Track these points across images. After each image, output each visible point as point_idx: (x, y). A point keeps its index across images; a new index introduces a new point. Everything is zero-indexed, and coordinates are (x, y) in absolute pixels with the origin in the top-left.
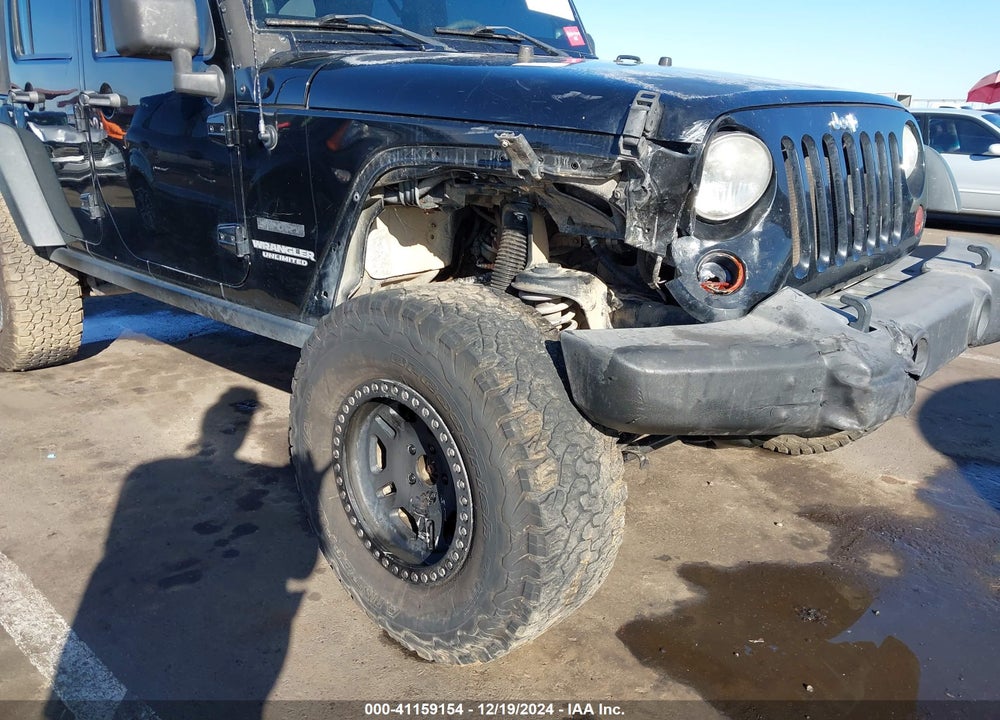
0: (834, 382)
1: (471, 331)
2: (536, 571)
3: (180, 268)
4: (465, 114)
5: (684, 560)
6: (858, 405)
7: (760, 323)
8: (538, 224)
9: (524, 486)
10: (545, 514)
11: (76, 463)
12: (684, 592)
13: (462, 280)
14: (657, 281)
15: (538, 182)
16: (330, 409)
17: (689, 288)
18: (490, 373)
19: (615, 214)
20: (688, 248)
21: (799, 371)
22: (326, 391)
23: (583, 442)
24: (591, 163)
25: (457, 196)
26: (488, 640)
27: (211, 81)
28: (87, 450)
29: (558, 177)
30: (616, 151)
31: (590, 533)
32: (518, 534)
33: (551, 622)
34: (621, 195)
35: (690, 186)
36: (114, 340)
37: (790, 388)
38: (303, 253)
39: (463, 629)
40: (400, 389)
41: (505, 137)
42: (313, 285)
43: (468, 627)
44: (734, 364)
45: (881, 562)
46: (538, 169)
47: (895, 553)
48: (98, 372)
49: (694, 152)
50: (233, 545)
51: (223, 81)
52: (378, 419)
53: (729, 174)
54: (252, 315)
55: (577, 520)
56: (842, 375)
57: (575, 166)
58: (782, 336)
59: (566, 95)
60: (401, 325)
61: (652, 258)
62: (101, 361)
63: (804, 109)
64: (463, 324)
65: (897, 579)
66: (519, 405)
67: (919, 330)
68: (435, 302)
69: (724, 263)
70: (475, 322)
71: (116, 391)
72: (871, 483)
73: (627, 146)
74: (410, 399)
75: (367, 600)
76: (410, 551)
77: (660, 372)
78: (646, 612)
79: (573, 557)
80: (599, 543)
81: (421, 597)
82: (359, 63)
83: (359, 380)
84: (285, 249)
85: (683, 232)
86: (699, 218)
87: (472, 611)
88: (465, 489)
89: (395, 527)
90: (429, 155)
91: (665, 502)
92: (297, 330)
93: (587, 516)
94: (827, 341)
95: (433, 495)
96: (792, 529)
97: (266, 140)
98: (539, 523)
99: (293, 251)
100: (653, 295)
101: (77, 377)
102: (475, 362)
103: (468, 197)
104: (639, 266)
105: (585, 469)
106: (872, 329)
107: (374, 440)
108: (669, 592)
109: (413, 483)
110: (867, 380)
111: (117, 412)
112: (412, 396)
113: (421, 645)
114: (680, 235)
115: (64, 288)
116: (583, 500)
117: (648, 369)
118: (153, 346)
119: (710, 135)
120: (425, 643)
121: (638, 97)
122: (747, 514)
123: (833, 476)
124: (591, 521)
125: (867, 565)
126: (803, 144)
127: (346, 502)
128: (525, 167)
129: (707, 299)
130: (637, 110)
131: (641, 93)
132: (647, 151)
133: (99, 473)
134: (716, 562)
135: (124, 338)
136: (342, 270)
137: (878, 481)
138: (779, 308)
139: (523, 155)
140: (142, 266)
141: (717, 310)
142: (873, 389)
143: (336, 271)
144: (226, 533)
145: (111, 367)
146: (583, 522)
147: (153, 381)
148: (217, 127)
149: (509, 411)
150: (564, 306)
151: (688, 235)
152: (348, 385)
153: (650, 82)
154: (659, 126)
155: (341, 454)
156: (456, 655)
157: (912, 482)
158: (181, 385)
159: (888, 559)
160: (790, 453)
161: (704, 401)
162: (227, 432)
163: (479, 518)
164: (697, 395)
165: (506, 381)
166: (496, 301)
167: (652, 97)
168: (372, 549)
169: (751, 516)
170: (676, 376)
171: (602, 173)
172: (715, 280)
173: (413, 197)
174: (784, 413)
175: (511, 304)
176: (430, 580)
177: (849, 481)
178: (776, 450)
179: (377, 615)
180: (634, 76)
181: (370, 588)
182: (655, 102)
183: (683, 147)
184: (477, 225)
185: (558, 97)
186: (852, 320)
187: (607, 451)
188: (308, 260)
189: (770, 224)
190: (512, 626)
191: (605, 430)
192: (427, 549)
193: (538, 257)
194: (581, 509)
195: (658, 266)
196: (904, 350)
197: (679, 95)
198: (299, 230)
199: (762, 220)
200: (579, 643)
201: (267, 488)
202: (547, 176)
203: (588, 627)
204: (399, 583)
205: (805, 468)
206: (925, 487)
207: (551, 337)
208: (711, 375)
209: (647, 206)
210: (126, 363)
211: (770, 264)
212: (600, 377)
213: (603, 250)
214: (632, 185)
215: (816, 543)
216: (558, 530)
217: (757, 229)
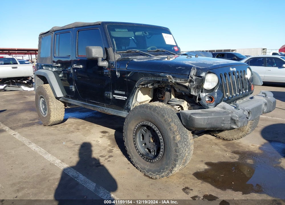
0: (232, 119)
1: (163, 111)
2: (177, 156)
3: (95, 101)
4: (159, 71)
5: (206, 161)
6: (236, 123)
7: (217, 109)
8: (172, 90)
9: (174, 139)
10: (179, 145)
11: (69, 144)
12: (206, 167)
13: (156, 102)
14: (197, 101)
15: (173, 83)
16: (133, 128)
17: (204, 102)
18: (167, 119)
19: (188, 89)
20: (203, 95)
21: (225, 117)
22: (132, 124)
23: (185, 132)
24: (184, 80)
25: (156, 86)
26: (168, 172)
27: (105, 64)
28: (71, 142)
29: (177, 82)
30: (188, 78)
31: (187, 149)
32: (174, 149)
33: (180, 168)
34: (190, 85)
35: (203, 84)
36: (68, 119)
37: (224, 120)
38: (124, 97)
39: (162, 170)
40: (148, 123)
41: (168, 76)
42: (126, 104)
43: (164, 169)
44: (213, 116)
45: (250, 161)
46: (174, 81)
47: (253, 160)
48: (67, 126)
49: (203, 78)
50: (109, 159)
51: (108, 64)
52: (142, 130)
53: (210, 81)
54: (112, 110)
55: (184, 146)
56: (233, 118)
57: (181, 80)
58: (222, 111)
59: (179, 68)
60: (149, 110)
61: (196, 97)
62: (67, 123)
63: (224, 68)
64: (161, 110)
65: (253, 164)
66: (173, 124)
67: (249, 109)
68: (155, 106)
69: (210, 97)
70: (163, 109)
71: (73, 130)
72: (249, 146)
73: (190, 77)
74: (150, 125)
75: (141, 167)
76: (150, 157)
77: (199, 117)
78: (199, 171)
79: (184, 154)
80: (189, 152)
81: (153, 165)
82: (137, 61)
83: (139, 122)
84: (120, 97)
85: (202, 92)
86: (205, 89)
87: (164, 166)
88: (162, 142)
89: (146, 152)
90: (152, 78)
91: (202, 151)
92: (123, 113)
93: (186, 146)
94: (230, 112)
95: (154, 145)
96: (230, 155)
97: (117, 75)
98: (177, 147)
99: (122, 97)
100: (197, 104)
101: (63, 127)
102: (164, 117)
103: (158, 85)
104: (194, 98)
105: (186, 137)
106: (239, 109)
107: (141, 134)
108: (203, 167)
109: (150, 142)
110: (238, 118)
111: (75, 134)
112: (151, 124)
113: (153, 175)
114: (201, 92)
115: (61, 106)
116: (185, 143)
117: (197, 117)
118: (77, 120)
119: (206, 74)
120: (154, 174)
121: (192, 68)
122: (220, 152)
123: (240, 145)
124: (187, 147)
125: (247, 162)
126: (225, 74)
127: (136, 147)
128: (171, 81)
129: (207, 104)
130: (192, 71)
131: (193, 67)
132: (194, 78)
133: (75, 146)
134: (213, 162)
135: (70, 118)
136: (133, 100)
137: (250, 146)
138: (221, 106)
139: (171, 79)
140: (85, 101)
141: (209, 106)
142: (239, 120)
143: (132, 101)
144: (107, 157)
145: (69, 124)
146: (186, 147)
147: (80, 127)
148: (106, 73)
149: (171, 125)
150: (179, 106)
151: (203, 92)
152: (137, 123)
153: (194, 65)
154: (196, 73)
155: (135, 137)
156: (161, 176)
157: (258, 146)
158: (87, 128)
159: (251, 161)
160: (230, 140)
161: (207, 123)
162: (101, 138)
163: (166, 147)
164: (206, 122)
165: (170, 120)
166: (166, 106)
167: (195, 68)
168: (142, 156)
169: (221, 153)
170: (202, 118)
171: (186, 81)
172: (209, 101)
173: (148, 86)
174: (223, 125)
175: (169, 106)
176: (155, 161)
177: (244, 146)
178: (227, 140)
179: (143, 170)
180: (191, 63)
181: (142, 165)
182: (195, 69)
183: (201, 77)
184: (158, 90)
185: (177, 68)
186: (235, 107)
187: (189, 134)
188: (126, 99)
189: (219, 90)
190: (173, 168)
191: (189, 130)
192: (153, 156)
193: (173, 97)
194: (185, 144)
195: (198, 98)
196: (246, 113)
197: (200, 67)
198: (124, 93)
199: (217, 89)
200: (185, 176)
201: (113, 148)
202: (175, 82)
203: (186, 173)
204: (148, 163)
205: (234, 143)
206: (261, 147)
207: (177, 112)
208: (209, 118)
209: (195, 87)
210: (73, 124)
211: (219, 97)
212: (188, 119)
213: (186, 95)
214: (192, 84)
215: (235, 158)
216: (181, 148)
217: (216, 91)
